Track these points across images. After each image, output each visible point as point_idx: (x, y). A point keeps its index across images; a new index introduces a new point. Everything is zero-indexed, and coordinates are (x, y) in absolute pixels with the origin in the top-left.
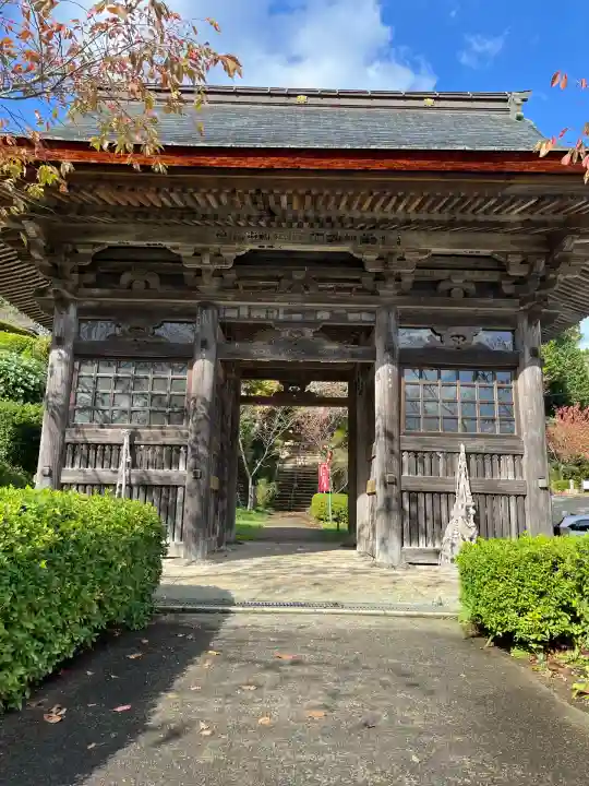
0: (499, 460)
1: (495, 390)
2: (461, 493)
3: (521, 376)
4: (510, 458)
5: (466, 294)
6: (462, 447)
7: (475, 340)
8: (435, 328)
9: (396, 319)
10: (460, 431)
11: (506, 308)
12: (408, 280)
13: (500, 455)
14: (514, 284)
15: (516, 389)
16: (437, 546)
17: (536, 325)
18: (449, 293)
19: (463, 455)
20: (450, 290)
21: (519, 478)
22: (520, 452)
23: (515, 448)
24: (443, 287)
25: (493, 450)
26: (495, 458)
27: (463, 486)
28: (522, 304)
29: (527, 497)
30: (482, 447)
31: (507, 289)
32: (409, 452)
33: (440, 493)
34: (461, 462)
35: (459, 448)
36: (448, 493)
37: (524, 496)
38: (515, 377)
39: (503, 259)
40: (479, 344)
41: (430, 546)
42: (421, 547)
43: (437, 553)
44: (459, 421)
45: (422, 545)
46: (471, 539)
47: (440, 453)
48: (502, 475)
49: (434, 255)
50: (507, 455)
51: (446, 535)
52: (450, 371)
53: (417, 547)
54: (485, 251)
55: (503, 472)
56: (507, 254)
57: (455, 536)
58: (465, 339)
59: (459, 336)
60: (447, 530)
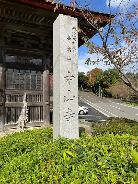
0: (36, 97)
1: (36, 76)
2: (24, 107)
3: (43, 73)
4: (39, 96)
5: (28, 47)
6: (25, 93)
7: (31, 61)
8: (18, 56)
9: (4, 52)
10: (25, 89)
11: (40, 52)
12: (9, 40)
13: (36, 95)
14: (43, 45)
15: (42, 76)
16: (16, 123)
17: (48, 58)
18: (23, 46)
19: (25, 95)
20: (24, 45)
21: (42, 102)
22: (42, 94)
23: (41, 93)
24: (21, 43)
25: (34, 94)
26: (35, 96)
27: (25, 105)
28: (44, 52)
29: (43, 107)
30: (31, 93)
31: (41, 47)
32: (8, 95)
33: (18, 107)
34: (25, 98)
35: (24, 94)
36: (20, 107)
37: (43, 106)
38: (42, 73)
39: (39, 37)
40: (32, 62)
41: (14, 123)
42: (11, 124)
43: (16, 125)
44: (25, 85)
45: (12, 123)
46: (26, 120)
47: (18, 95)
48: (37, 101)
49: (18, 33)
50: (39, 95)
51: (19, 119)
52: (23, 70)
53: (10, 124)
54: (34, 34)
55: (37, 100)
56: (40, 36)
57: (21, 120)
58: (27, 61)
59: (25, 59)
60: (20, 118)
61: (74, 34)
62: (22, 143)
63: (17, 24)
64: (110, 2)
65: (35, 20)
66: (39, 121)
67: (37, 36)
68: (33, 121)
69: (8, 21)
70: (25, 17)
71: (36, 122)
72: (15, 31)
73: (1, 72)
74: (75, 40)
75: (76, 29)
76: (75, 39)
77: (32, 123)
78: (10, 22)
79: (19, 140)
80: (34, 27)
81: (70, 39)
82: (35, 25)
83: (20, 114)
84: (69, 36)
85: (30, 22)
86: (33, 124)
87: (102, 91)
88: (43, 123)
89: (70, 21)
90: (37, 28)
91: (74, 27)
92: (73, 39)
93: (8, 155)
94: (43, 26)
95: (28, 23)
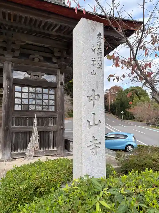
0: (49, 119)
2: (34, 132)
5: (40, 60)
6: (36, 116)
7: (42, 79)
8: (28, 72)
12: (18, 52)
14: (57, 59)
16: (25, 151)
17: (63, 74)
19: (36, 118)
20: (34, 58)
21: (55, 126)
22: (55, 117)
23: (54, 115)
24: (31, 56)
25: (46, 116)
27: (35, 129)
31: (55, 60)
32: (16, 117)
33: (27, 132)
34: (35, 121)
36: (30, 132)
37: (56, 131)
39: (52, 49)
41: (22, 151)
43: (24, 154)
45: (19, 151)
46: (37, 148)
47: (28, 117)
48: (50, 125)
49: (28, 44)
50: (51, 118)
51: (28, 147)
52: (33, 88)
53: (17, 152)
54: (46, 46)
55: (50, 123)
56: (54, 48)
57: (31, 147)
58: (38, 77)
59: (36, 75)
60: (29, 145)
61: (100, 42)
62: (34, 179)
63: (27, 33)
64: (144, 2)
65: (48, 29)
66: (52, 149)
67: (50, 48)
68: (44, 148)
69: (17, 31)
70: (37, 26)
71: (48, 150)
72: (24, 42)
73: (7, 90)
74: (101, 51)
75: (101, 37)
76: (101, 48)
77: (43, 151)
78: (19, 31)
79: (30, 176)
80: (47, 38)
81: (94, 49)
82: (48, 34)
83: (30, 141)
84: (93, 45)
85: (42, 31)
86: (45, 152)
87: (123, 112)
88: (56, 151)
89: (95, 27)
90: (50, 39)
91: (99, 35)
92: (98, 48)
93: (16, 197)
94: (57, 36)
95: (40, 33)
